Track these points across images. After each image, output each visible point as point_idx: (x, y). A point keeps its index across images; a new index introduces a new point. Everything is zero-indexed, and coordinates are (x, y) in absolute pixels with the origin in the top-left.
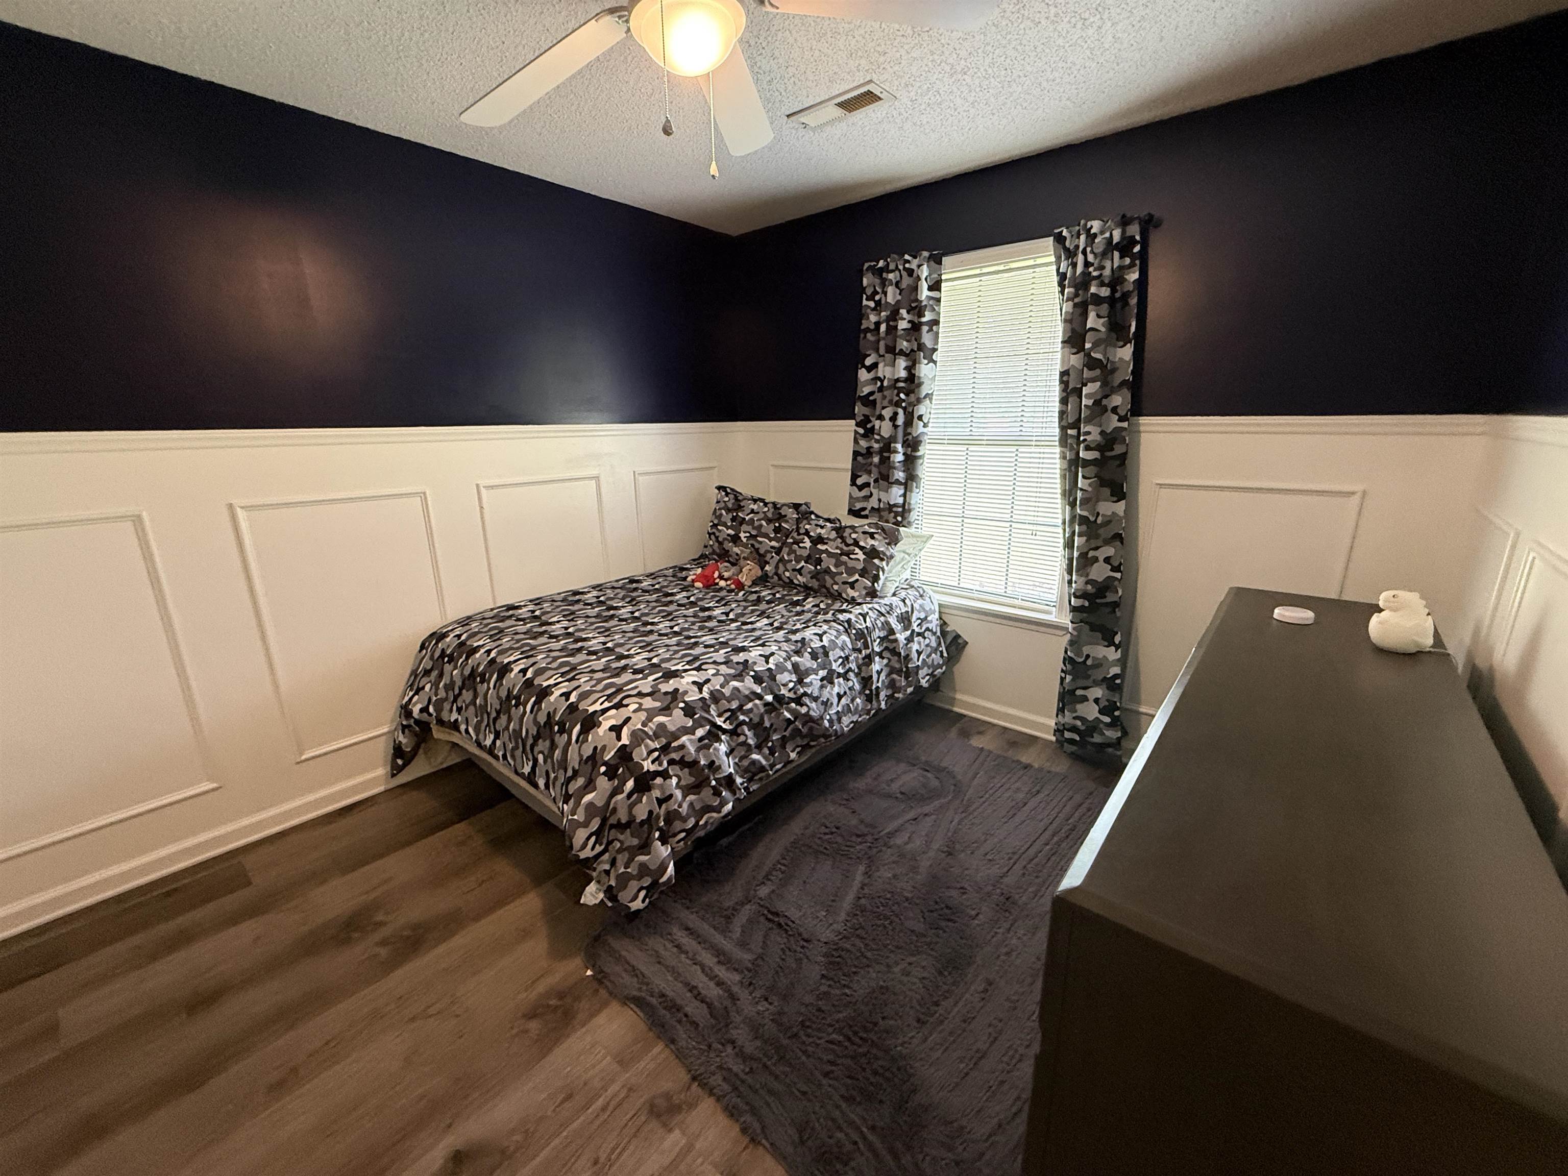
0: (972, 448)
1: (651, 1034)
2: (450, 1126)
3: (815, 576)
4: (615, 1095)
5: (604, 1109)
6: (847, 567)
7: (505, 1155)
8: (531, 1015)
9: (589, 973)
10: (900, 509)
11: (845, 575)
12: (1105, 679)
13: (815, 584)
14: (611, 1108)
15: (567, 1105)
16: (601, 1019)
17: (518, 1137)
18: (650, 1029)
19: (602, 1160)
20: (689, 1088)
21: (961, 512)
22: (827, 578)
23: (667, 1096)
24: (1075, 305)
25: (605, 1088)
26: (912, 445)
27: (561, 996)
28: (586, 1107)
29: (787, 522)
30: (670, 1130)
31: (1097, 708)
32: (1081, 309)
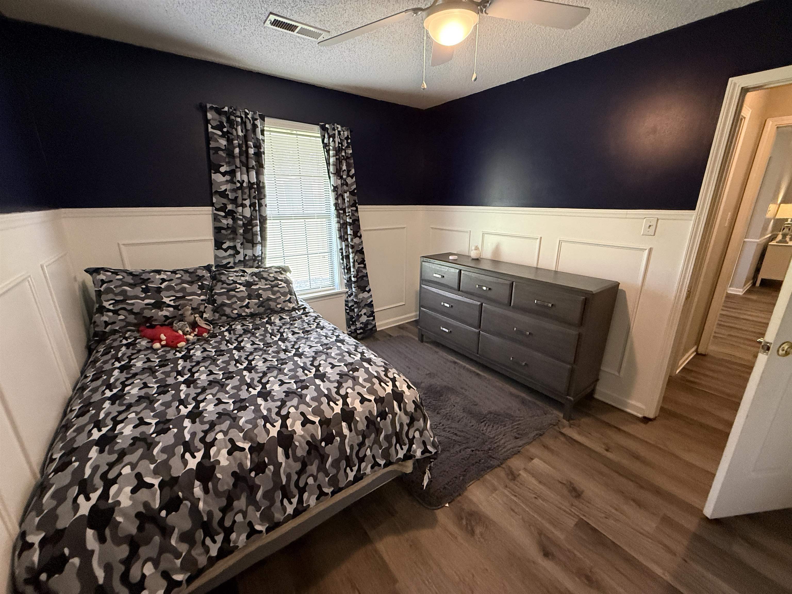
0: (282, 221)
1: (481, 479)
2: (534, 562)
3: (261, 305)
4: (509, 491)
5: (515, 496)
6: (281, 293)
7: (541, 533)
8: (472, 533)
9: (447, 505)
10: (260, 258)
11: (282, 297)
12: (366, 305)
13: (262, 310)
14: (515, 494)
15: (516, 510)
16: (475, 499)
17: (532, 528)
18: (479, 480)
19: (534, 496)
20: (504, 468)
21: (282, 254)
22: (270, 303)
23: (507, 475)
24: (336, 159)
25: (507, 496)
26: (263, 220)
27: (460, 518)
28: (516, 503)
29: (206, 280)
30: (519, 475)
31: (366, 316)
32: (339, 162)
